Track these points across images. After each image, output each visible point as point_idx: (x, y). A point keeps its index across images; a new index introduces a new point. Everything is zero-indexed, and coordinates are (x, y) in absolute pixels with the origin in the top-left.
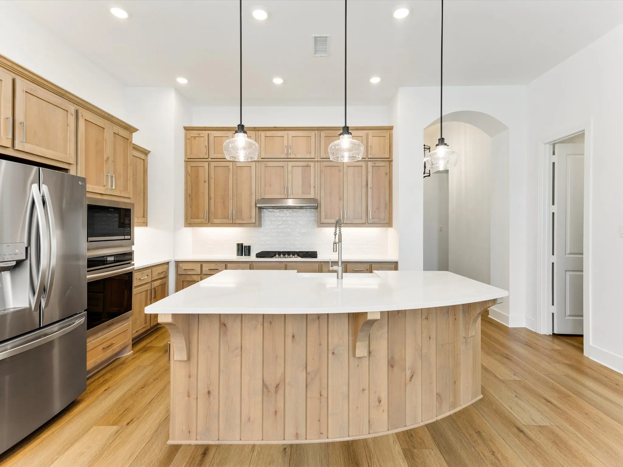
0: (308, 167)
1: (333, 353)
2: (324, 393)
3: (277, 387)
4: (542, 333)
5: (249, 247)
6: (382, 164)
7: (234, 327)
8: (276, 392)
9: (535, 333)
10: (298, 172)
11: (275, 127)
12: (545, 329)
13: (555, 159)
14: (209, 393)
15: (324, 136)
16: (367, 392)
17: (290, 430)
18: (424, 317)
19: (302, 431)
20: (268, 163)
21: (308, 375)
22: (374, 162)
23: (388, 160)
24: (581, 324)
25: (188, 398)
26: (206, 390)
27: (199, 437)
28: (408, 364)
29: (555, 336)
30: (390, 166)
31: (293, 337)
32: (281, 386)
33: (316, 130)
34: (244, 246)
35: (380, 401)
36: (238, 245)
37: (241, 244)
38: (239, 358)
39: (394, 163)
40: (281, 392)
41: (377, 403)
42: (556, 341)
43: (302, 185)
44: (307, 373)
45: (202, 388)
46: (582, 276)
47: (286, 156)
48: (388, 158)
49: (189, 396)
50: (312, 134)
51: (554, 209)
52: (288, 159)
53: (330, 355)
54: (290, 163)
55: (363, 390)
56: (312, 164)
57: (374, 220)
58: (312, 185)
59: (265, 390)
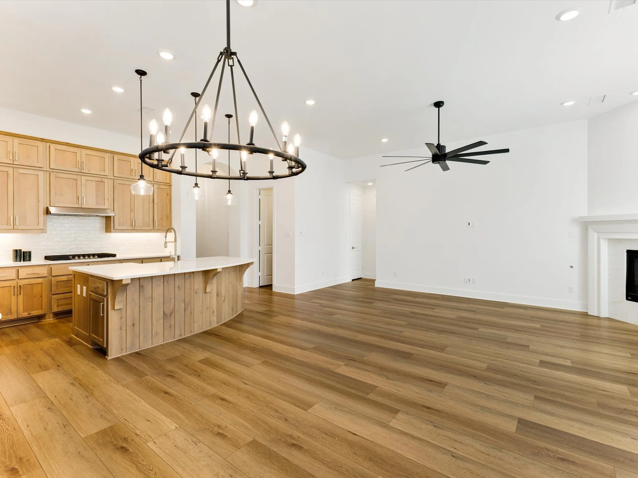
0: (102, 183)
1: (196, 293)
2: (193, 313)
3: (171, 313)
4: (255, 287)
5: (30, 253)
6: (165, 187)
7: (148, 286)
8: (170, 316)
9: (253, 288)
10: (92, 186)
11: (67, 143)
12: (256, 285)
13: (260, 197)
14: (133, 325)
15: (117, 159)
16: (209, 309)
17: (177, 333)
18: (228, 273)
19: (183, 332)
20: (59, 174)
21: (186, 305)
22: (159, 185)
23: (169, 184)
24: (271, 279)
25: (120, 330)
26: (132, 324)
27: (127, 350)
28: (223, 295)
29: (260, 287)
30: (170, 189)
31: (179, 287)
32: (173, 312)
33: (109, 153)
34: (22, 252)
35: (214, 312)
36: (16, 251)
37: (20, 250)
38: (151, 302)
39: (173, 187)
40: (173, 315)
41: (213, 313)
42: (261, 289)
43: (96, 197)
44: (185, 304)
45: (129, 323)
46: (272, 256)
47: (79, 170)
48: (169, 183)
49: (121, 330)
50: (107, 156)
51: (260, 223)
52: (81, 173)
53: (195, 293)
54: (83, 177)
55: (208, 308)
56: (106, 181)
57: (159, 227)
58: (106, 198)
59: (165, 316)
